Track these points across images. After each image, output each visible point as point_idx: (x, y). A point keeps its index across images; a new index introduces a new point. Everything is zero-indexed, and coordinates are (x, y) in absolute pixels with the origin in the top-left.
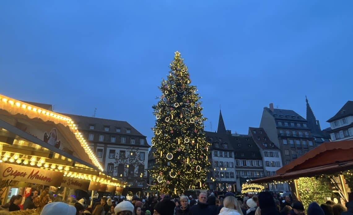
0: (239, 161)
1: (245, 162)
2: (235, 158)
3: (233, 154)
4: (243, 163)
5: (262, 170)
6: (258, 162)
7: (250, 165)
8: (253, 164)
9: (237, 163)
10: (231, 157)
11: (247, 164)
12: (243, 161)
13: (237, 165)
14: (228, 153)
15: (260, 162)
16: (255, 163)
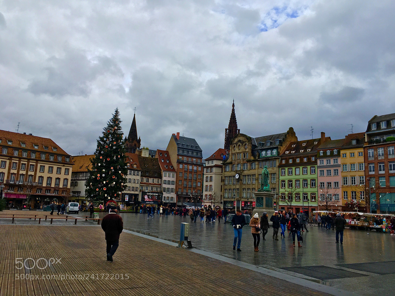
0: (144, 178)
1: (148, 179)
2: (141, 176)
3: (140, 173)
4: (147, 180)
5: (160, 186)
6: (158, 180)
7: (152, 182)
8: (154, 182)
9: (142, 180)
10: (138, 175)
11: (149, 181)
12: (147, 179)
13: (142, 181)
14: (136, 172)
15: (160, 180)
16: (156, 181)
